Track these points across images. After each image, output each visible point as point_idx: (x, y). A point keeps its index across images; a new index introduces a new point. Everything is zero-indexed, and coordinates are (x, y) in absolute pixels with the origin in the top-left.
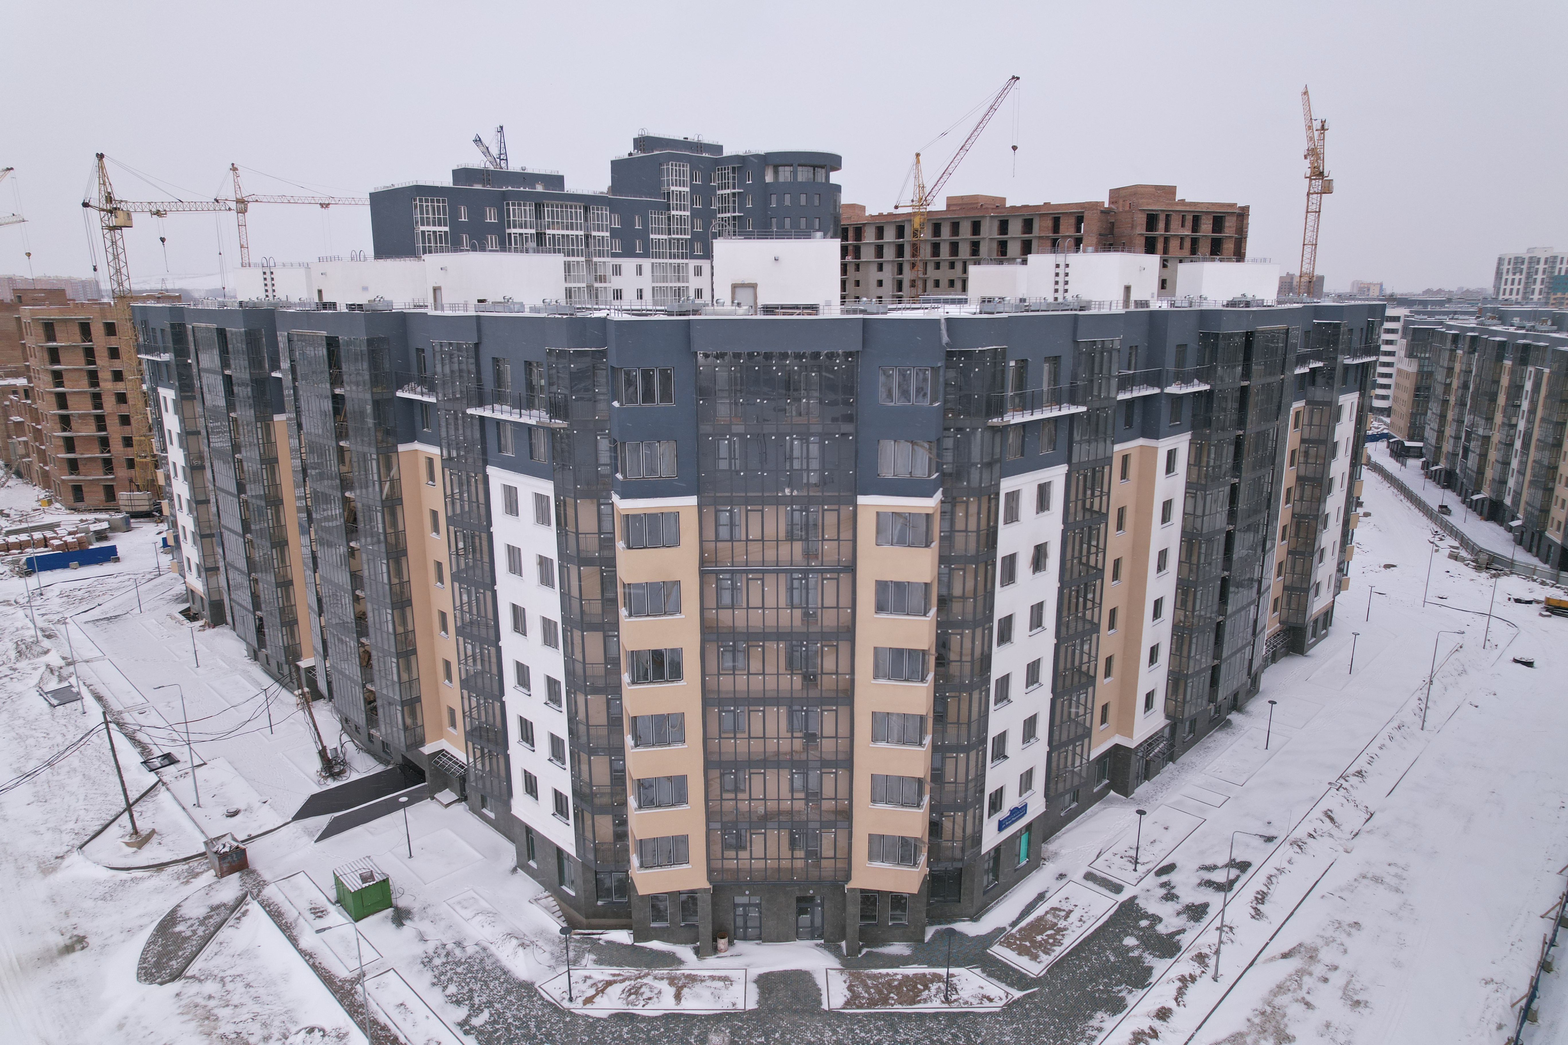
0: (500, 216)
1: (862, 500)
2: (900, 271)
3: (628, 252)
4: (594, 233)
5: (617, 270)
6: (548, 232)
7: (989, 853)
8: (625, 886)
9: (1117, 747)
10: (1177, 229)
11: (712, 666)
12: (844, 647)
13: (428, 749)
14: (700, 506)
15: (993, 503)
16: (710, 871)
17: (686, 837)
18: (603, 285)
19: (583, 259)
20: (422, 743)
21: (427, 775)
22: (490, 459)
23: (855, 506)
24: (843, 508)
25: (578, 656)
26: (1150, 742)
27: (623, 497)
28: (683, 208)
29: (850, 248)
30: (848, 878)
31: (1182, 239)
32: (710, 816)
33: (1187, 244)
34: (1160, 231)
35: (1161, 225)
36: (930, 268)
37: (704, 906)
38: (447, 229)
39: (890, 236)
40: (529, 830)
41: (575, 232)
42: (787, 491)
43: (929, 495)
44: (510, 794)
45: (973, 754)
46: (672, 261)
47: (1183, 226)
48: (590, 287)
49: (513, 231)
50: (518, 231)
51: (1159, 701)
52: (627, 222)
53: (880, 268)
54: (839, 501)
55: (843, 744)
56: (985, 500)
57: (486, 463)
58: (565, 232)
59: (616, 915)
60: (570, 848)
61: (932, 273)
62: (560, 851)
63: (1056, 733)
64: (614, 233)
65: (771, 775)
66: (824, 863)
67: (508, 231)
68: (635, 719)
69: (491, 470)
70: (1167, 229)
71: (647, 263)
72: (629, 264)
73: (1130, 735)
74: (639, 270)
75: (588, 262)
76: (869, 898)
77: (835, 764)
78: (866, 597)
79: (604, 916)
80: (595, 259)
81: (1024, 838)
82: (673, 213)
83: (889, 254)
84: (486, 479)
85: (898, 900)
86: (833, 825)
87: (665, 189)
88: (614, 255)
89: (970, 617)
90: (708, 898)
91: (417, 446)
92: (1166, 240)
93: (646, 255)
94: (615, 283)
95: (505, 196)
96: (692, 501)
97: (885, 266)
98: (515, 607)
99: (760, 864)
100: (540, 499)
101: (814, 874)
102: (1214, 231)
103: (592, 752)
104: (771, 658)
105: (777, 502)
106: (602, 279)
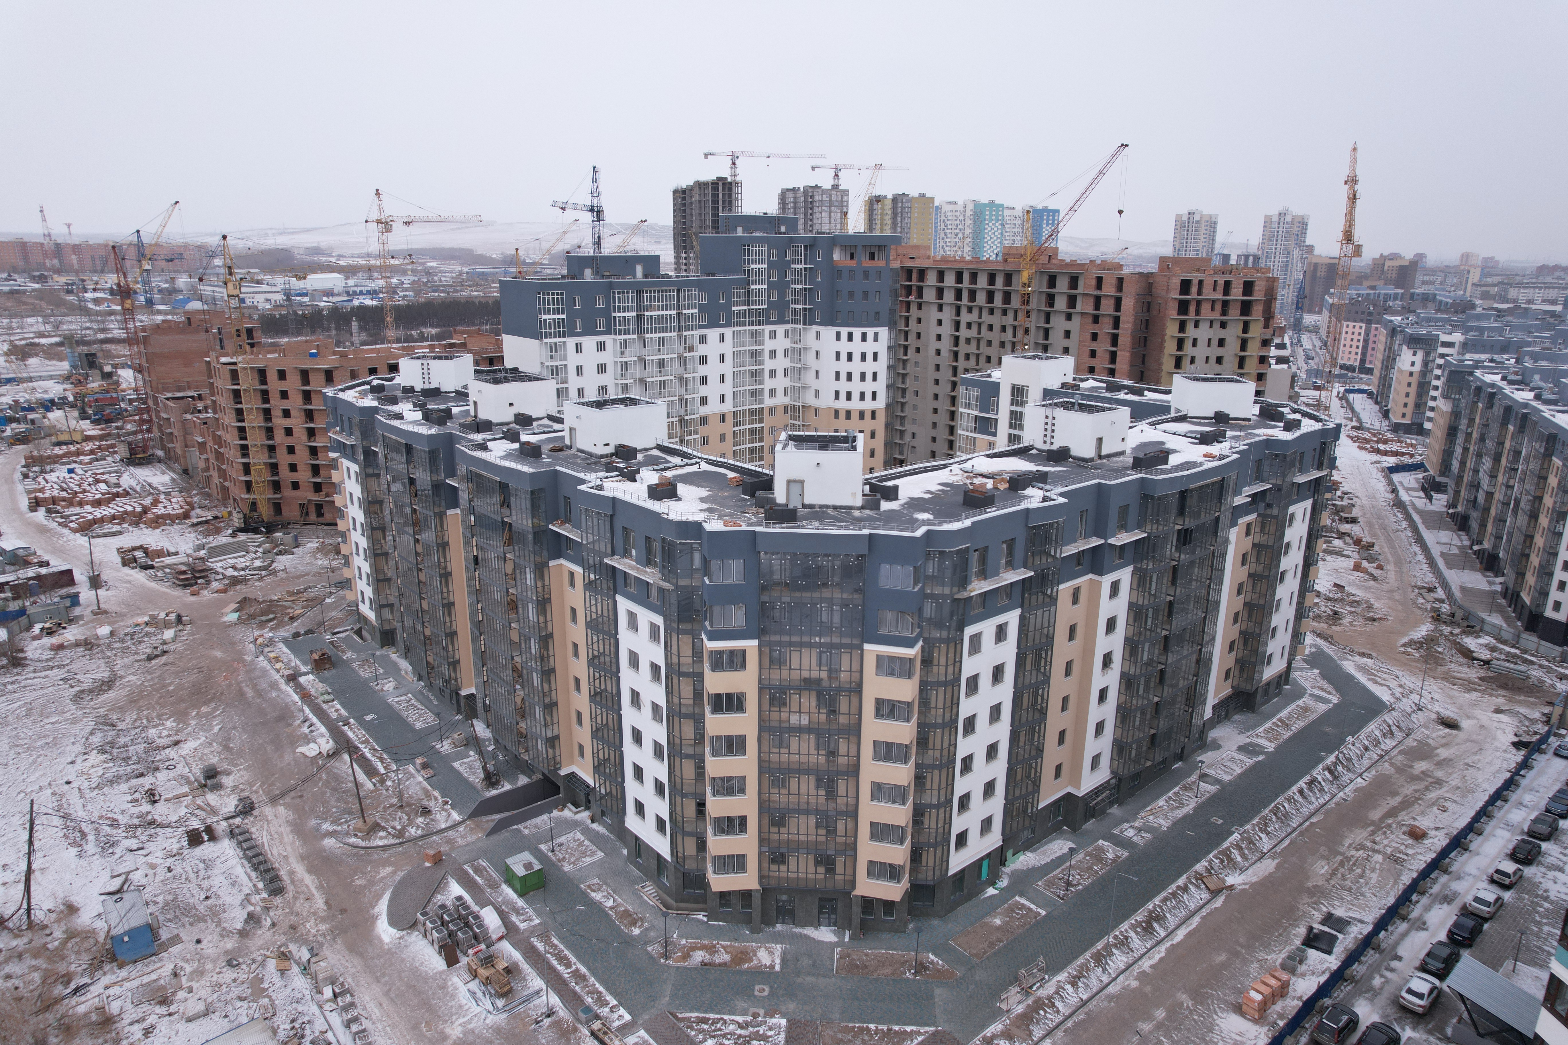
0: (608, 303)
1: (867, 646)
2: (958, 314)
3: (713, 324)
4: (684, 312)
5: (703, 339)
6: (646, 313)
7: (955, 875)
8: (702, 882)
9: (1069, 795)
10: (1208, 294)
11: (765, 748)
12: (853, 739)
13: (563, 772)
14: (760, 646)
15: (959, 646)
16: (761, 878)
17: (744, 856)
18: (691, 354)
19: (675, 334)
20: (559, 769)
21: (562, 789)
22: (618, 589)
23: (862, 650)
24: (854, 652)
25: (677, 733)
26: (1097, 791)
27: (710, 639)
28: (762, 282)
29: (914, 288)
30: (854, 888)
31: (1213, 302)
32: (762, 841)
33: (1218, 307)
34: (1193, 295)
35: (1194, 289)
36: (985, 313)
37: (756, 901)
38: (564, 316)
39: (950, 280)
40: (637, 838)
41: (668, 312)
42: (817, 639)
43: (911, 646)
44: (624, 813)
45: (942, 811)
46: (751, 328)
47: (1214, 290)
48: (680, 357)
49: (618, 314)
50: (622, 314)
51: (1105, 761)
52: (713, 298)
53: (940, 308)
54: (851, 647)
55: (851, 801)
56: (952, 645)
57: (615, 592)
58: (661, 313)
59: (696, 901)
60: (667, 856)
61: (986, 318)
62: (659, 856)
63: (1011, 792)
64: (701, 308)
65: (803, 819)
66: (837, 877)
67: (613, 314)
68: (713, 779)
69: (619, 598)
70: (1199, 293)
71: (728, 332)
72: (713, 334)
73: (1079, 788)
74: (722, 338)
75: (679, 337)
76: (868, 903)
77: (846, 814)
78: (869, 708)
79: (687, 902)
80: (685, 333)
81: (985, 864)
82: (752, 287)
83: (949, 297)
84: (615, 603)
85: (889, 906)
86: (844, 852)
87: (746, 266)
88: (701, 327)
89: (940, 721)
90: (759, 895)
91: (562, 561)
92: (1199, 303)
93: (728, 325)
94: (702, 350)
95: (611, 285)
96: (755, 643)
97: (944, 308)
98: (632, 690)
99: (795, 875)
100: (653, 627)
101: (830, 885)
102: (1244, 295)
103: (684, 796)
104: (804, 746)
105: (810, 645)
106: (690, 349)
